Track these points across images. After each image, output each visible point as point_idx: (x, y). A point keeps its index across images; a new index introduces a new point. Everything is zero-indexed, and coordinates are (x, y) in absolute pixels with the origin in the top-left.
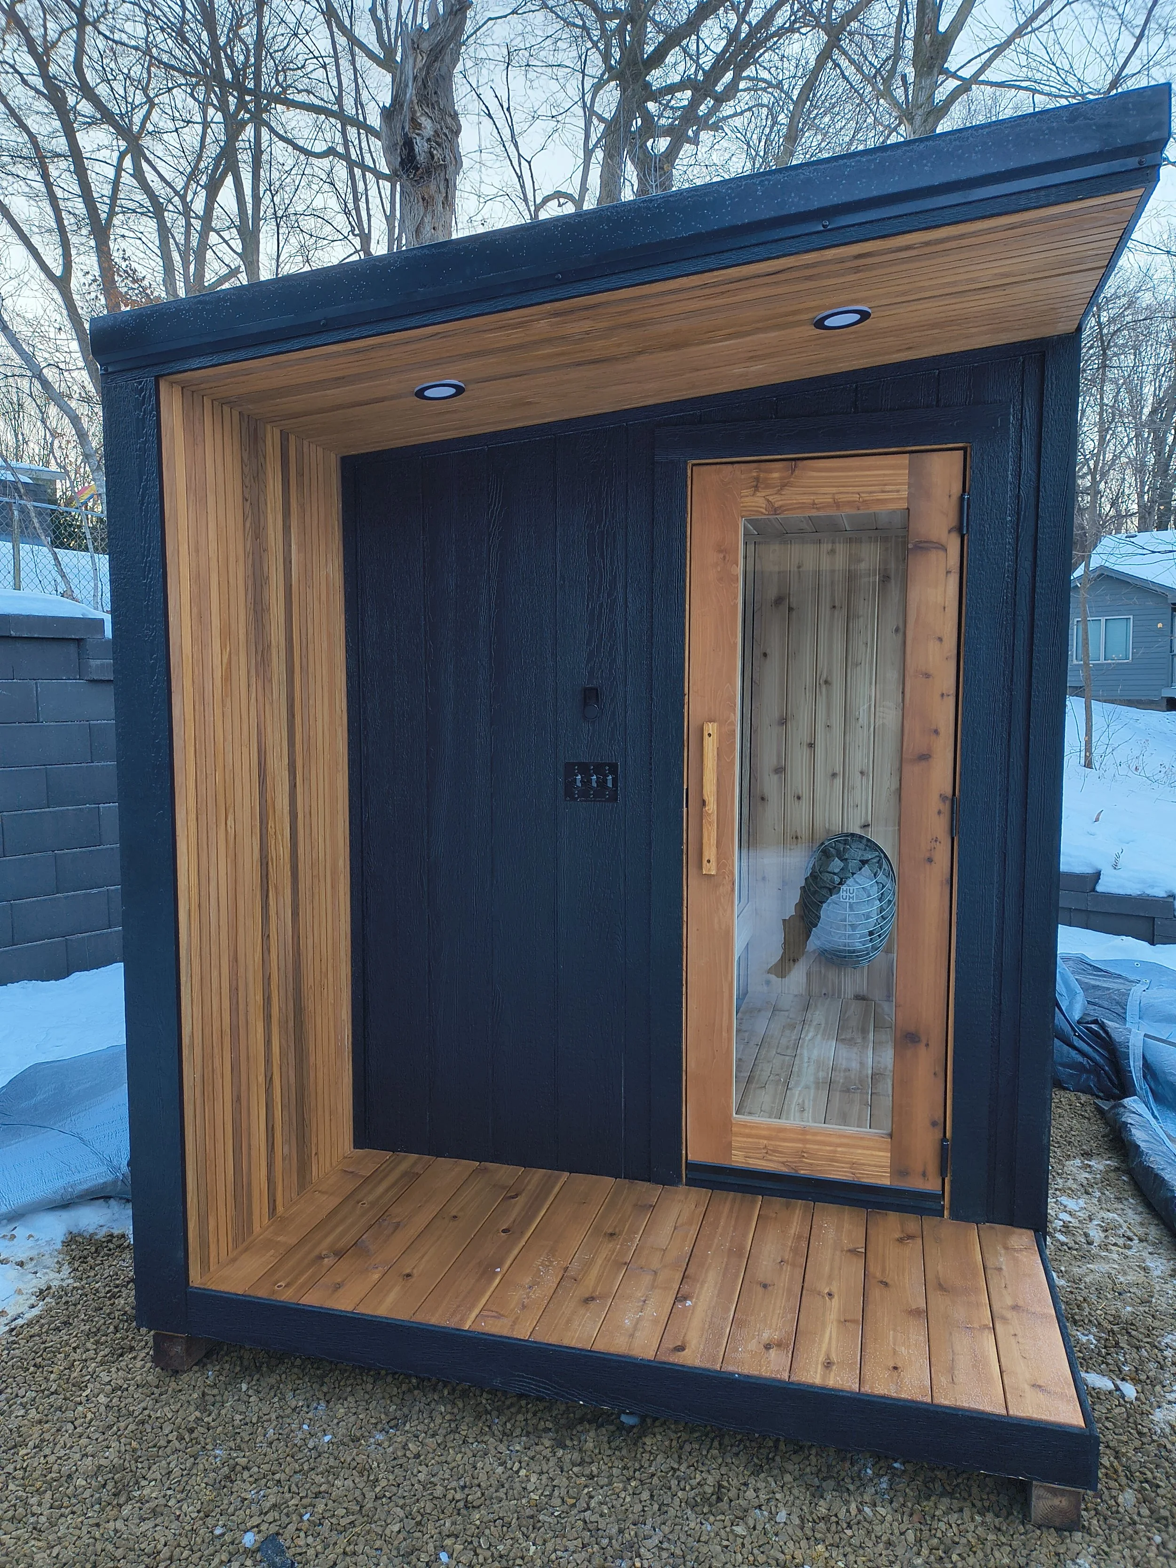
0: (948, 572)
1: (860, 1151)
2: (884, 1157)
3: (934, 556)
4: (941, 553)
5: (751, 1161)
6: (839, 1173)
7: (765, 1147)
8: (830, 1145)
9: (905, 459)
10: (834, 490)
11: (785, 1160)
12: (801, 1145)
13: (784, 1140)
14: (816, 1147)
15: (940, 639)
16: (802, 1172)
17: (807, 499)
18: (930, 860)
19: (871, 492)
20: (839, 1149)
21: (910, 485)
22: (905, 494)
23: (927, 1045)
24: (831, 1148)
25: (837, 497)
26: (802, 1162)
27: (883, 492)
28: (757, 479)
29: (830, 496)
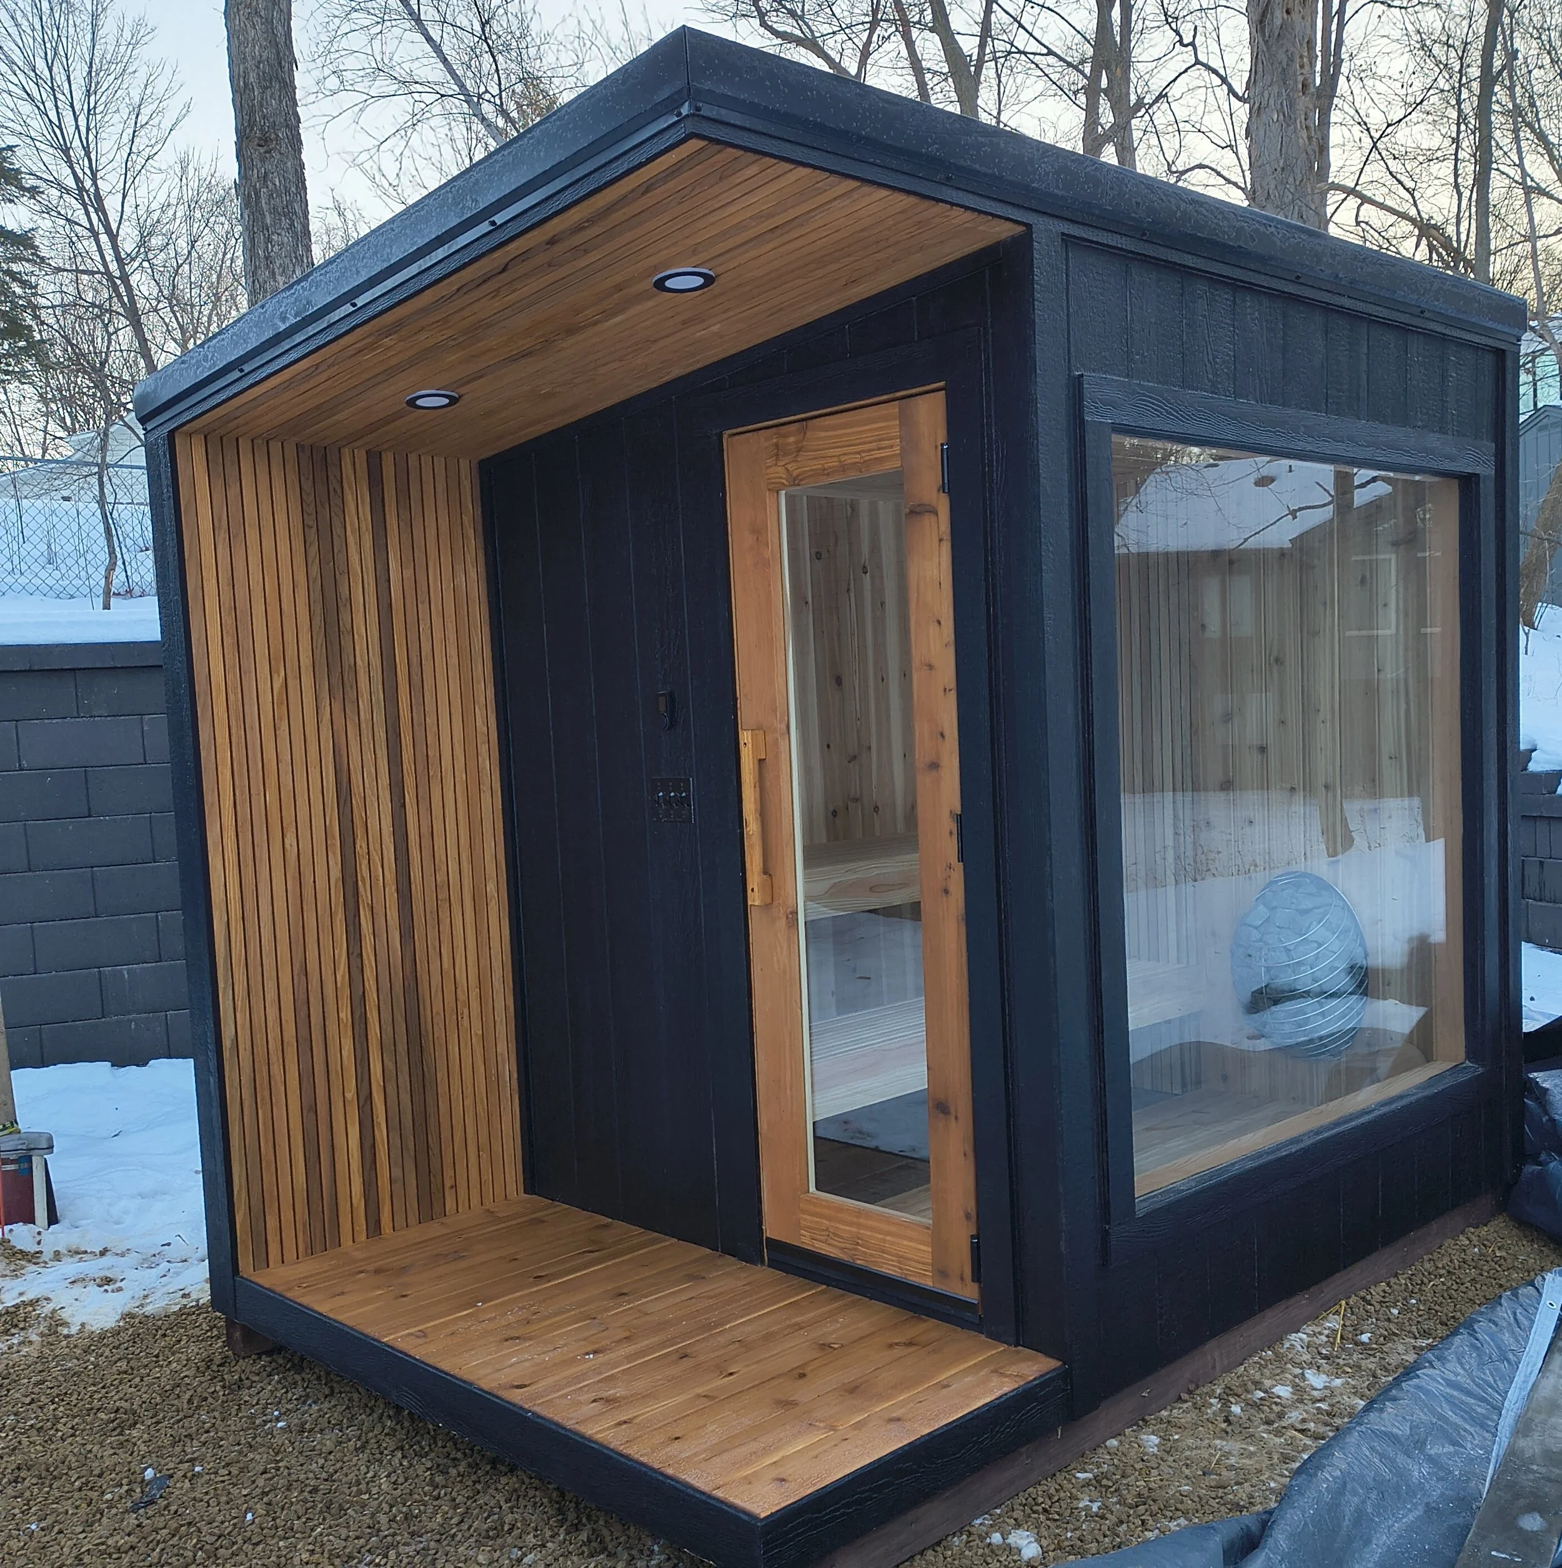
0: (941, 540)
1: (905, 1243)
2: (925, 1251)
3: (928, 520)
4: (933, 518)
5: (818, 1244)
6: (889, 1269)
7: (827, 1230)
8: (880, 1231)
9: (893, 408)
10: (838, 451)
11: (843, 1245)
12: (855, 1230)
13: (843, 1222)
14: (869, 1233)
15: (939, 622)
16: (858, 1262)
17: (817, 465)
18: (946, 891)
19: (869, 451)
20: (888, 1238)
21: (901, 437)
22: (897, 450)
23: (956, 1118)
24: (881, 1236)
25: (843, 458)
26: (856, 1249)
27: (879, 449)
28: (777, 445)
29: (836, 459)
